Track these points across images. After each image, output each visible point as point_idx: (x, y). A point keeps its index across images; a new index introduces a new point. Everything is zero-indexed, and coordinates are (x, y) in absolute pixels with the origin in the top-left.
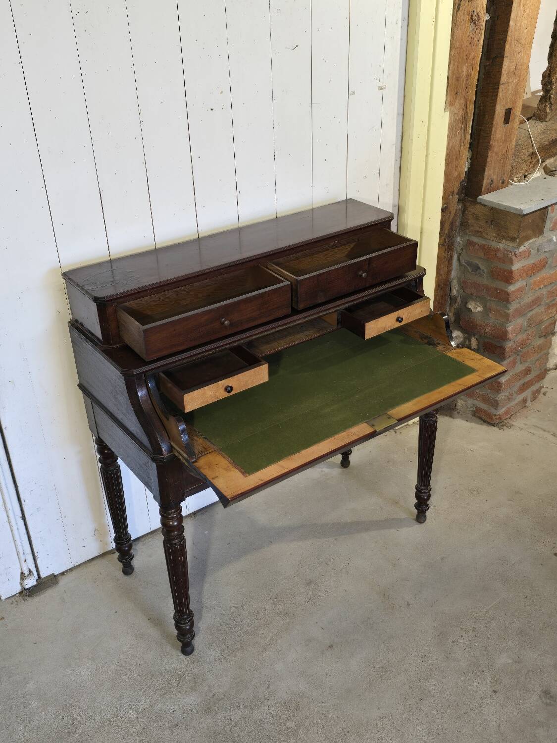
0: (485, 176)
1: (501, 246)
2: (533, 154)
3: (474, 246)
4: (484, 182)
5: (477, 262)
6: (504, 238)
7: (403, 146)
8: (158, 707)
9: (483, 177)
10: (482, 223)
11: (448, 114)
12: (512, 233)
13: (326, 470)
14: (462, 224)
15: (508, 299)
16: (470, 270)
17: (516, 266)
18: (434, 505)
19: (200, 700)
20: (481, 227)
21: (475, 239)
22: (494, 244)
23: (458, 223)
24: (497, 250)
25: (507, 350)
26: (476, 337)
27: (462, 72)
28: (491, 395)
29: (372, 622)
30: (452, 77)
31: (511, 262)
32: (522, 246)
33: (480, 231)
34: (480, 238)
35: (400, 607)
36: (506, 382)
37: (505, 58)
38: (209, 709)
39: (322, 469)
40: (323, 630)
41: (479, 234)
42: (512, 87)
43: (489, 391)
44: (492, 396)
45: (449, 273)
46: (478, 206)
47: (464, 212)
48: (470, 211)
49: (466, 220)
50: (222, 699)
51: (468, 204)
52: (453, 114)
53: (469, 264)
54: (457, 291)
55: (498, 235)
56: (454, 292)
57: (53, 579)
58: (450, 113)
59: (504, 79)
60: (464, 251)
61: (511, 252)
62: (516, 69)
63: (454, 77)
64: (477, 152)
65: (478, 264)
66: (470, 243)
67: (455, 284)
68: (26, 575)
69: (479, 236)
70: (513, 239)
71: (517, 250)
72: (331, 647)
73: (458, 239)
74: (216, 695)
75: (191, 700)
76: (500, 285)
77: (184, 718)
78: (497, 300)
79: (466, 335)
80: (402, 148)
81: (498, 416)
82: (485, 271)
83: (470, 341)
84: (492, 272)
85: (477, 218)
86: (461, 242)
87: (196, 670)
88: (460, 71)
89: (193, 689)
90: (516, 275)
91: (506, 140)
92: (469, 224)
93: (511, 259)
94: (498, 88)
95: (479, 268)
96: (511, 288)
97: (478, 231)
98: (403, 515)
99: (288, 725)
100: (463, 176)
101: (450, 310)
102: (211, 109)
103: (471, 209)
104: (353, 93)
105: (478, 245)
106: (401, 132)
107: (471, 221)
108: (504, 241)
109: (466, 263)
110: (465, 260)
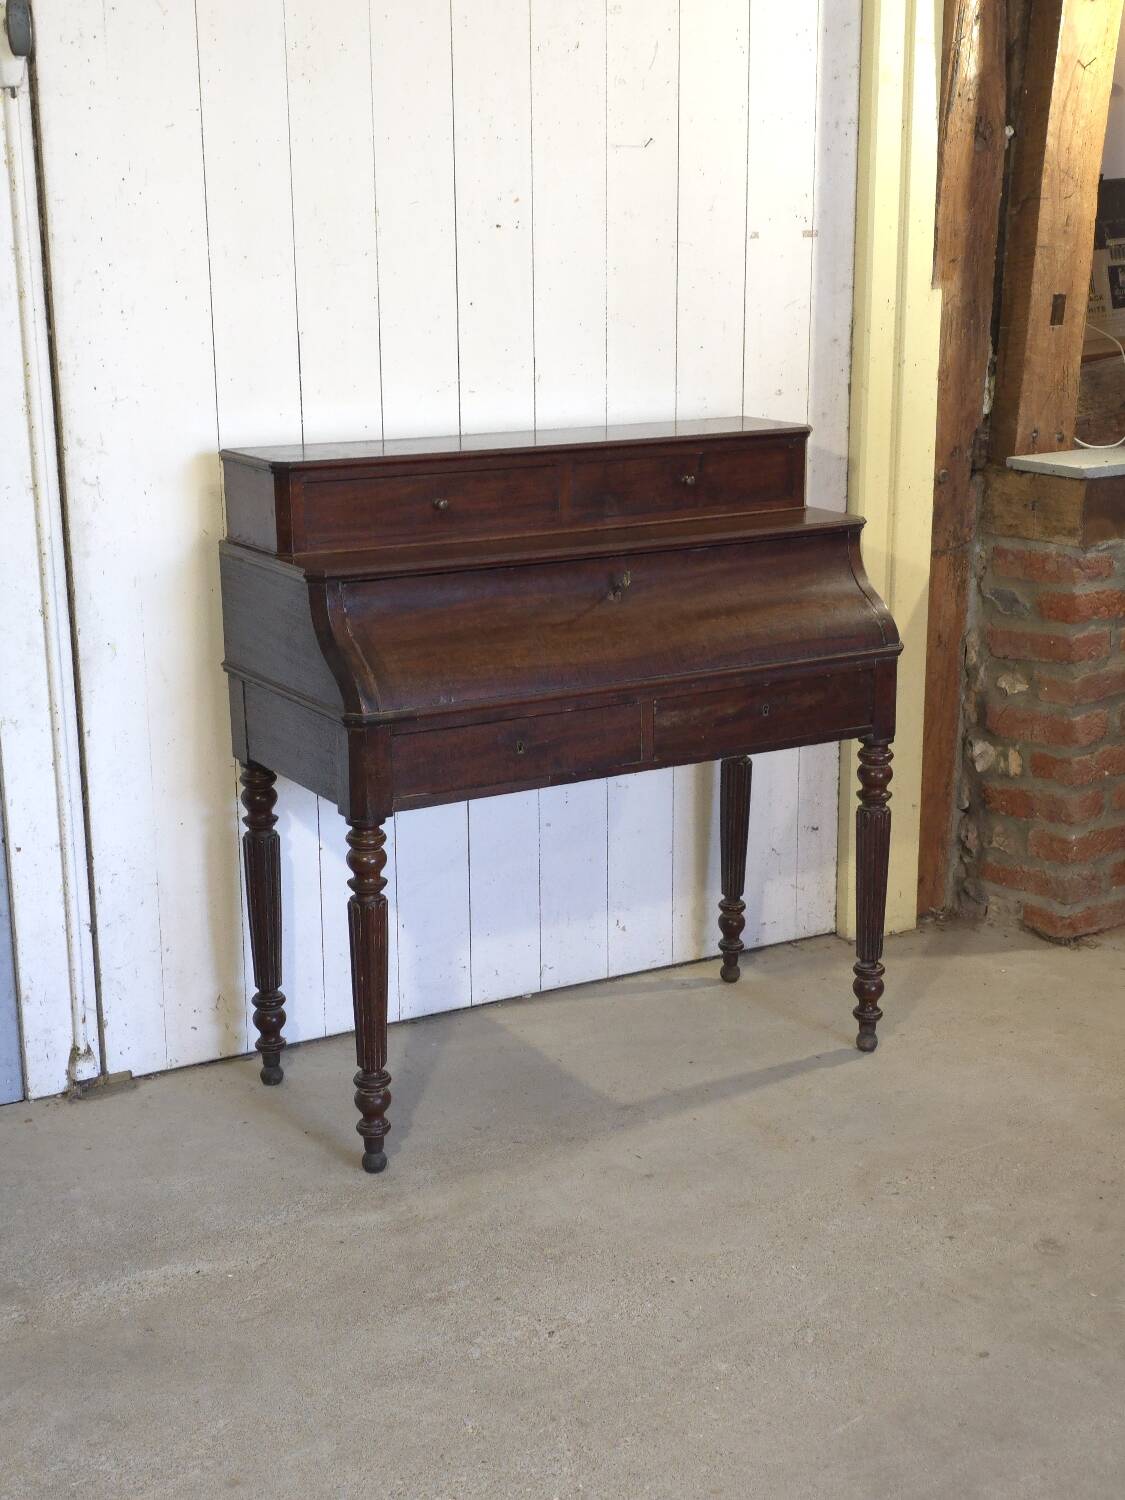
0: (1019, 419)
1: (1052, 549)
3: (1005, 558)
4: (1020, 430)
5: (1013, 590)
6: (1056, 532)
7: (854, 345)
9: (1016, 420)
10: (1018, 509)
11: (938, 294)
12: (1070, 521)
14: (982, 517)
15: (1071, 657)
16: (1001, 609)
17: (1082, 590)
19: (389, 1219)
20: (1016, 517)
21: (1007, 544)
22: (1039, 548)
23: (974, 514)
24: (1046, 558)
25: (1076, 766)
26: (1018, 747)
28: (1051, 873)
30: (945, 229)
31: (1072, 579)
32: (1093, 549)
33: (1015, 526)
34: (1016, 540)
35: (797, 1141)
36: (1082, 841)
37: (1042, 201)
38: (404, 1229)
41: (1013, 532)
42: (1059, 260)
43: (1047, 863)
44: (1053, 875)
45: (960, 615)
46: (1007, 478)
48: (996, 490)
49: (989, 509)
51: (991, 477)
52: (948, 297)
53: (997, 594)
54: (980, 655)
55: (1046, 528)
56: (973, 657)
57: (129, 1081)
58: (943, 293)
59: (1043, 237)
60: (989, 570)
61: (1070, 558)
62: (1067, 224)
63: (949, 229)
65: (1014, 594)
66: (999, 553)
67: (973, 639)
68: (82, 1051)
69: (1013, 536)
70: (1072, 532)
71: (1081, 554)
72: (649, 1176)
73: (978, 549)
75: (373, 1218)
76: (1056, 629)
78: (1051, 660)
79: (1000, 748)
80: (852, 348)
81: (1069, 921)
82: (1028, 605)
83: (1006, 759)
84: (1039, 604)
85: (1008, 500)
86: (983, 554)
90: (1082, 604)
91: (1058, 355)
92: (996, 513)
93: (1072, 571)
94: (1034, 253)
95: (1016, 601)
96: (1074, 634)
97: (1011, 526)
100: (981, 420)
101: (967, 698)
102: (498, 226)
103: (997, 484)
104: (756, 235)
105: (1013, 554)
106: (850, 320)
107: (999, 508)
108: (1057, 538)
109: (992, 595)
110: (991, 589)
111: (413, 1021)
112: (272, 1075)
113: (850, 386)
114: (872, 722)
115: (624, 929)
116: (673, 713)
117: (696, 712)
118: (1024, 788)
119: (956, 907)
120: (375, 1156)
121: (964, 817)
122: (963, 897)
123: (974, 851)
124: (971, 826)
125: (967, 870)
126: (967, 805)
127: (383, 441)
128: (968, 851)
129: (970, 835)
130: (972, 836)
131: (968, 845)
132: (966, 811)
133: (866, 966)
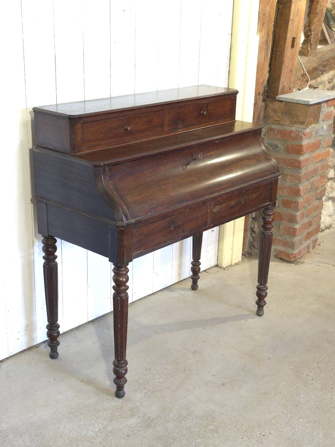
0: (280, 82)
1: (294, 129)
2: (304, 75)
3: (274, 131)
4: (280, 86)
5: (275, 142)
6: (296, 123)
7: (231, 56)
8: (109, 428)
9: (279, 83)
10: (280, 114)
11: (259, 36)
12: (301, 119)
15: (300, 166)
16: (271, 149)
17: (305, 142)
19: (140, 421)
20: (279, 117)
21: (274, 127)
22: (288, 128)
23: (262, 116)
24: (291, 132)
25: (300, 204)
27: (267, 10)
28: (288, 239)
29: (247, 369)
30: (261, 13)
31: (301, 139)
32: (308, 129)
33: (279, 120)
34: (278, 125)
35: (264, 360)
36: (300, 228)
37: (292, 3)
38: (148, 425)
40: (215, 376)
41: (277, 122)
42: (296, 23)
43: (287, 236)
44: (289, 240)
46: (276, 103)
47: (266, 108)
48: (270, 107)
49: (267, 114)
50: (155, 419)
51: (268, 102)
52: (261, 38)
53: (270, 145)
55: (291, 121)
59: (292, 17)
60: (266, 136)
61: (301, 132)
62: (298, 12)
63: (262, 13)
64: (275, 66)
65: (277, 144)
66: (271, 130)
69: (277, 124)
70: (302, 123)
71: (305, 131)
72: (223, 384)
74: (151, 417)
75: (133, 421)
76: (293, 156)
77: (131, 431)
78: (292, 168)
81: (294, 255)
82: (282, 148)
84: (287, 148)
85: (275, 111)
86: (264, 130)
87: (130, 405)
88: (265, 9)
89: (132, 415)
90: (304, 148)
91: (292, 59)
92: (270, 116)
93: (301, 136)
94: (289, 22)
95: (277, 147)
96: (302, 158)
97: (276, 120)
98: (247, 313)
99: (210, 427)
100: (266, 82)
102: (124, 11)
103: (271, 105)
105: (277, 130)
106: (230, 47)
107: (271, 114)
108: (296, 125)
109: (268, 144)
110: (267, 143)
111: (93, 321)
112: (54, 355)
113: (229, 71)
114: (270, 201)
115: (158, 275)
116: (218, 207)
117: (224, 205)
118: (279, 211)
119: (249, 251)
120: (121, 392)
121: (253, 221)
122: (252, 247)
123: (257, 232)
124: (256, 224)
125: (254, 239)
126: (254, 216)
128: (254, 232)
129: (255, 226)
130: (256, 227)
131: (254, 230)
132: (253, 218)
133: (262, 287)
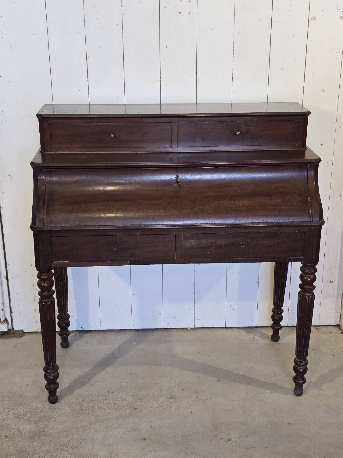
13: (257, 338)
18: (322, 389)
19: (34, 430)
29: (189, 438)
35: (221, 439)
38: (32, 437)
39: (254, 336)
40: (151, 428)
50: (46, 435)
57: (22, 333)
68: (2, 321)
72: (145, 439)
74: (45, 432)
75: (29, 427)
102: (180, 13)
104: (314, 18)
114: (303, 256)
115: (234, 309)
116: (193, 241)
127: (125, 104)
